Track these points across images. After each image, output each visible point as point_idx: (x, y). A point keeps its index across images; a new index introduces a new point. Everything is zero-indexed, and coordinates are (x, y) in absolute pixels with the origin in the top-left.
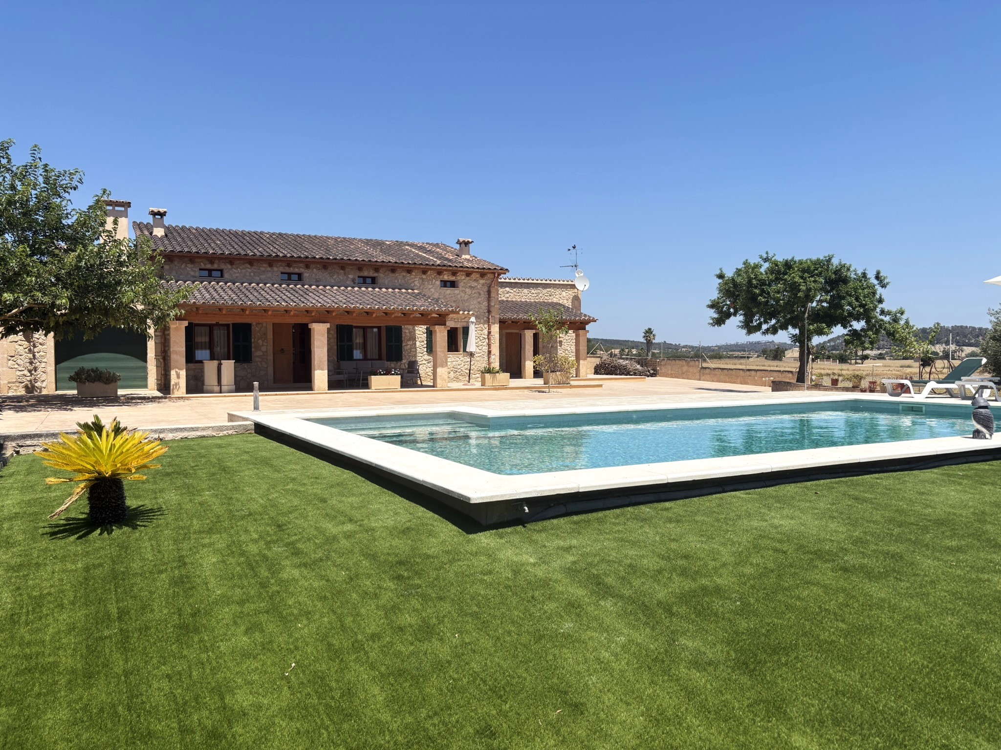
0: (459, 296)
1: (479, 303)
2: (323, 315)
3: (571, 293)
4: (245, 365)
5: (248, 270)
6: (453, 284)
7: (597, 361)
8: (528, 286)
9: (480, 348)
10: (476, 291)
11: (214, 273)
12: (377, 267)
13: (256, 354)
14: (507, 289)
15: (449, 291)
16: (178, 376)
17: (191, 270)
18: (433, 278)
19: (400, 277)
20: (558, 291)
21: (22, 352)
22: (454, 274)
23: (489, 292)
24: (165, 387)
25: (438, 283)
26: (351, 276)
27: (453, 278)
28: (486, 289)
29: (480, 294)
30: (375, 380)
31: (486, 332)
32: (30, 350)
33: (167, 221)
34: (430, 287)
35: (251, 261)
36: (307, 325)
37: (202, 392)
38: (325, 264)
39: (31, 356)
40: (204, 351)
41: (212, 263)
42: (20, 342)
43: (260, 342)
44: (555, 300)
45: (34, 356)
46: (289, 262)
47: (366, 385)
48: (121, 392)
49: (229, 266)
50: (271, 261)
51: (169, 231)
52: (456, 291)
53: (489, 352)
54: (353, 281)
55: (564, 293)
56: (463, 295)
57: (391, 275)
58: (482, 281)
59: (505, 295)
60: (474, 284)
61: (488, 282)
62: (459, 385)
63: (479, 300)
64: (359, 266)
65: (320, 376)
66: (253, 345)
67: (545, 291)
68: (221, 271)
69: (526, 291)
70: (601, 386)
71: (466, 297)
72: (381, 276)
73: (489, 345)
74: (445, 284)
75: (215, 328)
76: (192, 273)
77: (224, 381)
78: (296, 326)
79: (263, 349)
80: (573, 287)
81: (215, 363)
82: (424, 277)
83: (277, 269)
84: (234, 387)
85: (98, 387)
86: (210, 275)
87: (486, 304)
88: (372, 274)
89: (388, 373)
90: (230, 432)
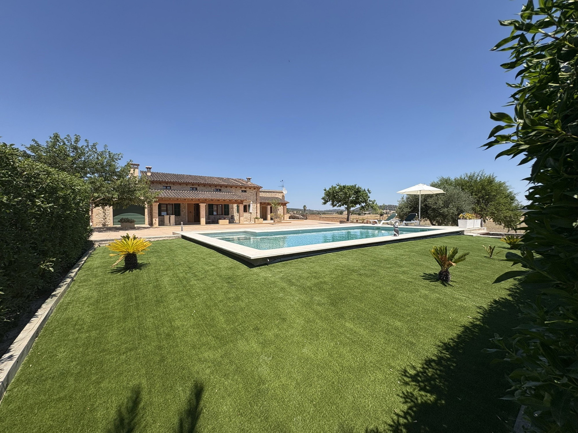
0: (247, 195)
1: (253, 197)
2: (204, 201)
3: (282, 194)
4: (178, 217)
5: (179, 187)
6: (245, 191)
7: (290, 215)
8: (269, 192)
9: (254, 211)
10: (252, 193)
11: (168, 187)
12: (221, 186)
13: (182, 213)
14: (262, 193)
15: (244, 193)
16: (156, 220)
17: (160, 186)
18: (239, 190)
19: (228, 188)
20: (278, 194)
21: (101, 213)
22: (246, 188)
23: (257, 194)
24: (151, 224)
25: (241, 191)
26: (213, 189)
27: (245, 190)
28: (255, 193)
30: (220, 221)
31: (256, 206)
32: (104, 212)
33: (152, 170)
35: (180, 184)
36: (199, 204)
37: (164, 225)
38: (205, 185)
39: (104, 214)
40: (164, 212)
41: (167, 184)
42: (100, 210)
43: (183, 209)
44: (277, 197)
45: (105, 214)
46: (193, 184)
47: (218, 223)
48: (136, 226)
49: (173, 185)
50: (187, 184)
51: (152, 173)
52: (246, 193)
53: (257, 212)
54: (214, 190)
55: (279, 195)
57: (226, 188)
58: (254, 191)
59: (262, 195)
60: (252, 191)
61: (256, 191)
62: (247, 223)
64: (216, 186)
65: (203, 220)
66: (181, 210)
67: (274, 194)
68: (170, 187)
69: (268, 193)
70: (291, 222)
71: (249, 195)
72: (223, 189)
73: (257, 210)
74: (243, 191)
75: (168, 205)
76: (160, 187)
77: (171, 222)
78: (195, 204)
79: (184, 211)
80: (282, 192)
81: (168, 216)
82: (236, 189)
83: (189, 187)
84: (175, 224)
85: (128, 224)
86: (166, 188)
87: (255, 197)
88: (220, 188)
89: (225, 219)
90: (173, 238)
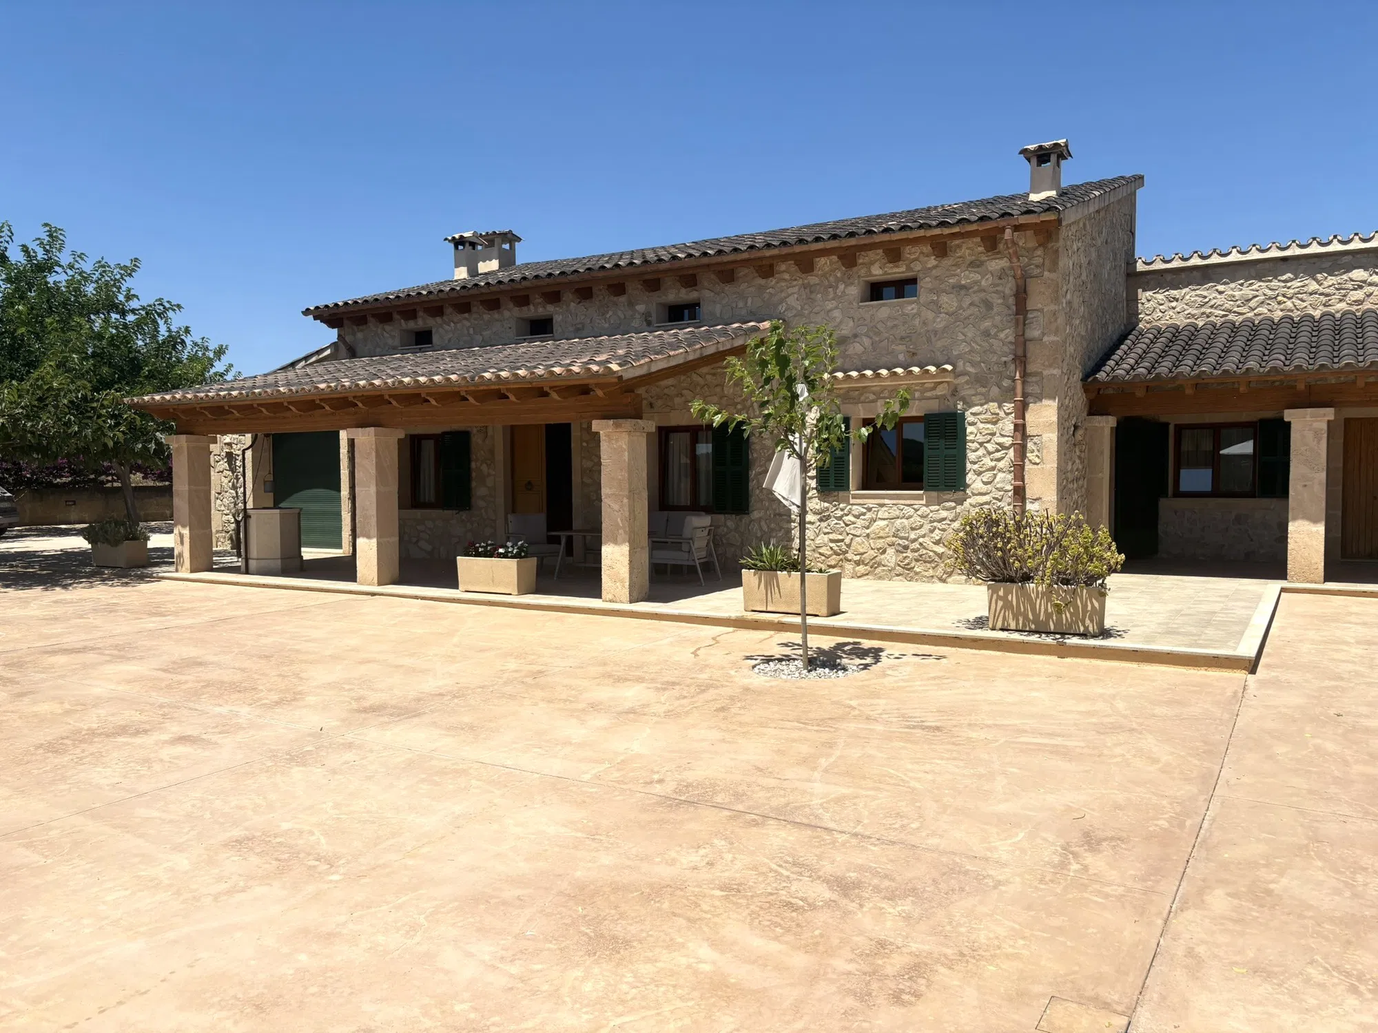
0: (917, 322)
1: (986, 334)
9: (987, 476)
10: (976, 298)
16: (182, 540)
18: (838, 280)
19: (749, 289)
22: (894, 253)
23: (1021, 296)
25: (854, 291)
26: (641, 308)
28: (1009, 287)
29: (988, 305)
31: (1008, 425)
34: (830, 305)
39: (234, 492)
41: (415, 317)
42: (225, 473)
43: (484, 468)
46: (524, 293)
49: (439, 320)
52: (909, 306)
54: (647, 315)
56: (930, 315)
57: (728, 288)
58: (996, 265)
60: (968, 277)
63: (987, 324)
66: (474, 474)
71: (941, 321)
76: (390, 341)
79: (489, 481)
82: (813, 280)
83: (506, 315)
87: (1008, 334)
